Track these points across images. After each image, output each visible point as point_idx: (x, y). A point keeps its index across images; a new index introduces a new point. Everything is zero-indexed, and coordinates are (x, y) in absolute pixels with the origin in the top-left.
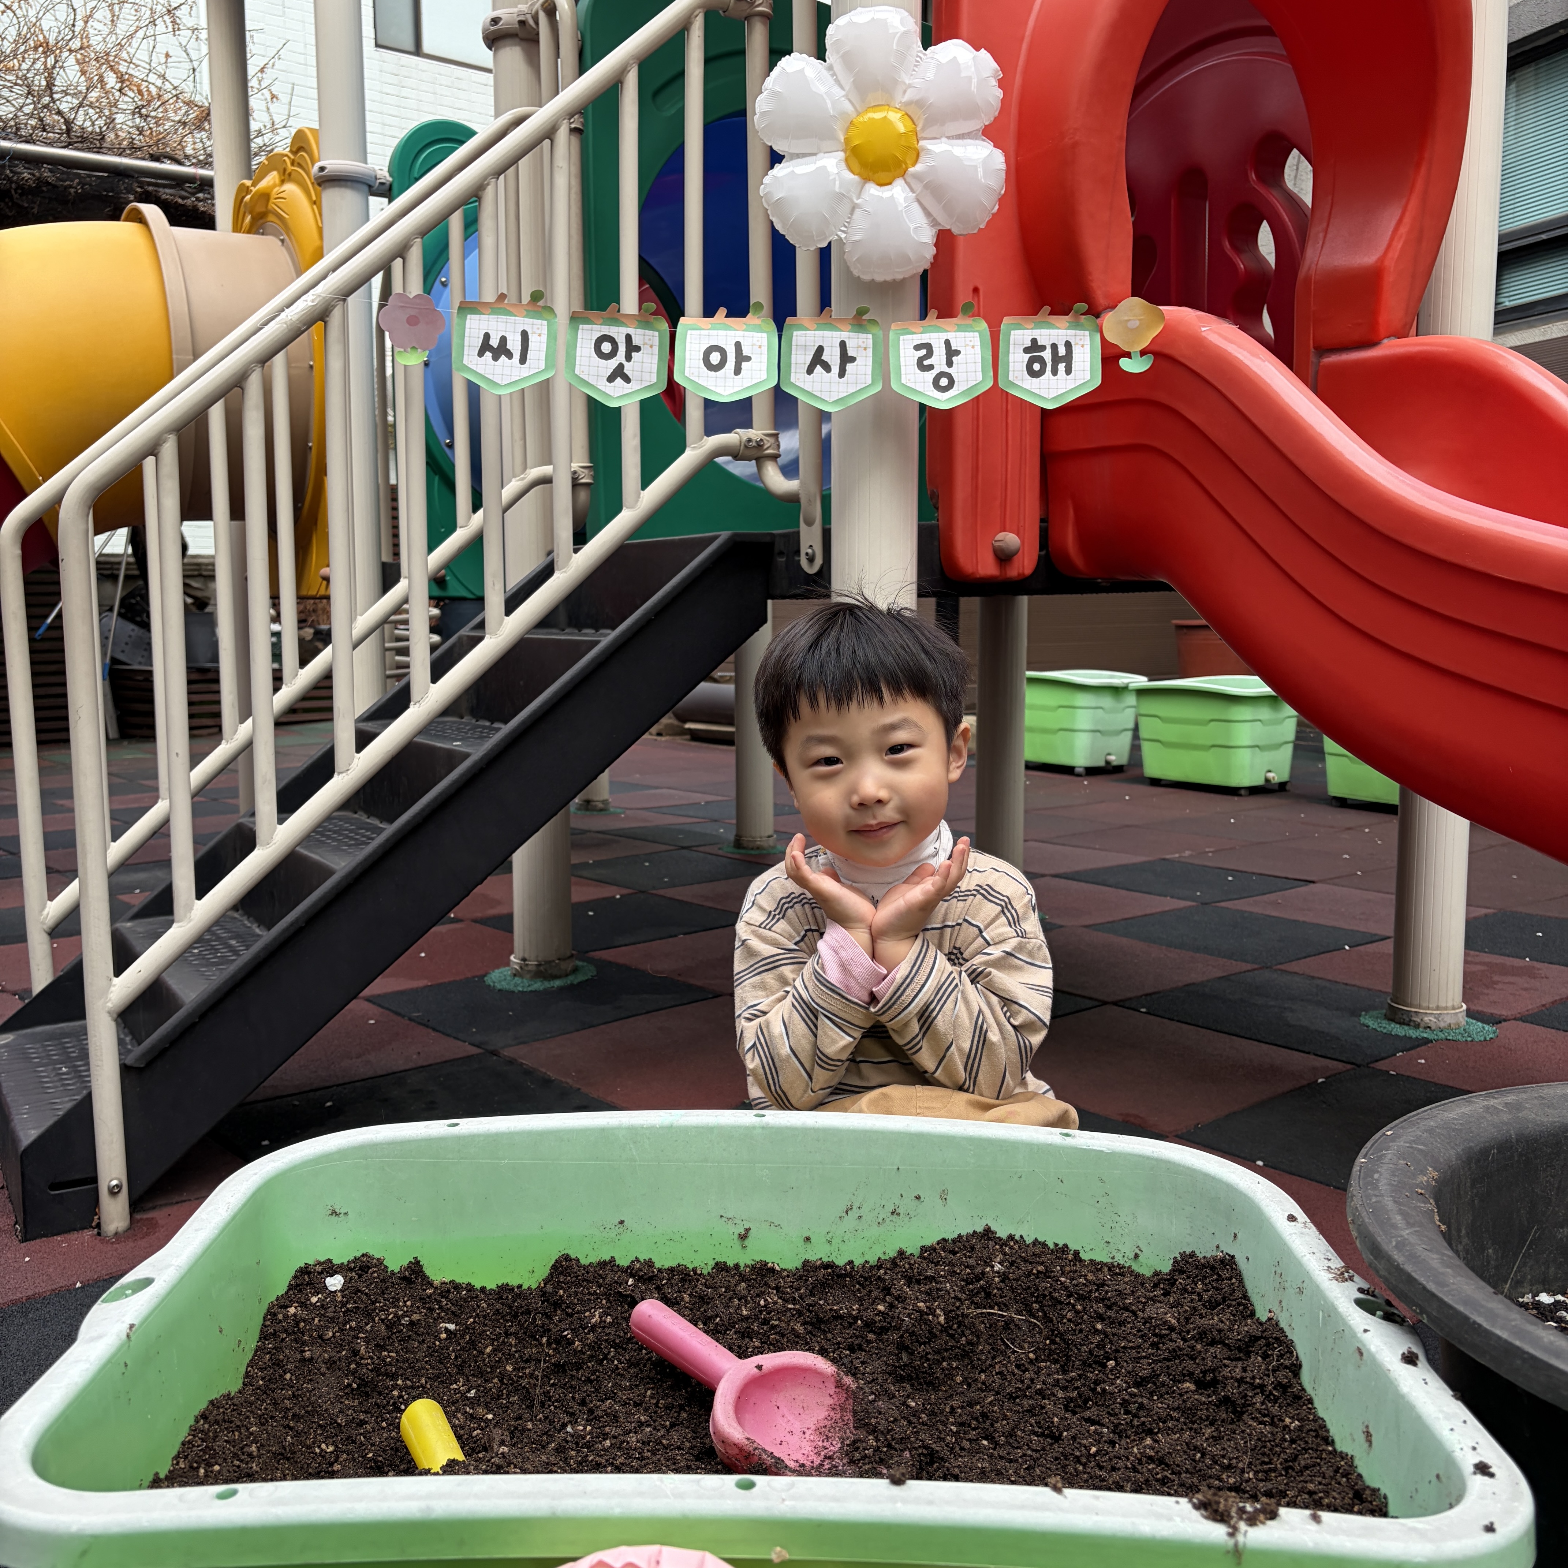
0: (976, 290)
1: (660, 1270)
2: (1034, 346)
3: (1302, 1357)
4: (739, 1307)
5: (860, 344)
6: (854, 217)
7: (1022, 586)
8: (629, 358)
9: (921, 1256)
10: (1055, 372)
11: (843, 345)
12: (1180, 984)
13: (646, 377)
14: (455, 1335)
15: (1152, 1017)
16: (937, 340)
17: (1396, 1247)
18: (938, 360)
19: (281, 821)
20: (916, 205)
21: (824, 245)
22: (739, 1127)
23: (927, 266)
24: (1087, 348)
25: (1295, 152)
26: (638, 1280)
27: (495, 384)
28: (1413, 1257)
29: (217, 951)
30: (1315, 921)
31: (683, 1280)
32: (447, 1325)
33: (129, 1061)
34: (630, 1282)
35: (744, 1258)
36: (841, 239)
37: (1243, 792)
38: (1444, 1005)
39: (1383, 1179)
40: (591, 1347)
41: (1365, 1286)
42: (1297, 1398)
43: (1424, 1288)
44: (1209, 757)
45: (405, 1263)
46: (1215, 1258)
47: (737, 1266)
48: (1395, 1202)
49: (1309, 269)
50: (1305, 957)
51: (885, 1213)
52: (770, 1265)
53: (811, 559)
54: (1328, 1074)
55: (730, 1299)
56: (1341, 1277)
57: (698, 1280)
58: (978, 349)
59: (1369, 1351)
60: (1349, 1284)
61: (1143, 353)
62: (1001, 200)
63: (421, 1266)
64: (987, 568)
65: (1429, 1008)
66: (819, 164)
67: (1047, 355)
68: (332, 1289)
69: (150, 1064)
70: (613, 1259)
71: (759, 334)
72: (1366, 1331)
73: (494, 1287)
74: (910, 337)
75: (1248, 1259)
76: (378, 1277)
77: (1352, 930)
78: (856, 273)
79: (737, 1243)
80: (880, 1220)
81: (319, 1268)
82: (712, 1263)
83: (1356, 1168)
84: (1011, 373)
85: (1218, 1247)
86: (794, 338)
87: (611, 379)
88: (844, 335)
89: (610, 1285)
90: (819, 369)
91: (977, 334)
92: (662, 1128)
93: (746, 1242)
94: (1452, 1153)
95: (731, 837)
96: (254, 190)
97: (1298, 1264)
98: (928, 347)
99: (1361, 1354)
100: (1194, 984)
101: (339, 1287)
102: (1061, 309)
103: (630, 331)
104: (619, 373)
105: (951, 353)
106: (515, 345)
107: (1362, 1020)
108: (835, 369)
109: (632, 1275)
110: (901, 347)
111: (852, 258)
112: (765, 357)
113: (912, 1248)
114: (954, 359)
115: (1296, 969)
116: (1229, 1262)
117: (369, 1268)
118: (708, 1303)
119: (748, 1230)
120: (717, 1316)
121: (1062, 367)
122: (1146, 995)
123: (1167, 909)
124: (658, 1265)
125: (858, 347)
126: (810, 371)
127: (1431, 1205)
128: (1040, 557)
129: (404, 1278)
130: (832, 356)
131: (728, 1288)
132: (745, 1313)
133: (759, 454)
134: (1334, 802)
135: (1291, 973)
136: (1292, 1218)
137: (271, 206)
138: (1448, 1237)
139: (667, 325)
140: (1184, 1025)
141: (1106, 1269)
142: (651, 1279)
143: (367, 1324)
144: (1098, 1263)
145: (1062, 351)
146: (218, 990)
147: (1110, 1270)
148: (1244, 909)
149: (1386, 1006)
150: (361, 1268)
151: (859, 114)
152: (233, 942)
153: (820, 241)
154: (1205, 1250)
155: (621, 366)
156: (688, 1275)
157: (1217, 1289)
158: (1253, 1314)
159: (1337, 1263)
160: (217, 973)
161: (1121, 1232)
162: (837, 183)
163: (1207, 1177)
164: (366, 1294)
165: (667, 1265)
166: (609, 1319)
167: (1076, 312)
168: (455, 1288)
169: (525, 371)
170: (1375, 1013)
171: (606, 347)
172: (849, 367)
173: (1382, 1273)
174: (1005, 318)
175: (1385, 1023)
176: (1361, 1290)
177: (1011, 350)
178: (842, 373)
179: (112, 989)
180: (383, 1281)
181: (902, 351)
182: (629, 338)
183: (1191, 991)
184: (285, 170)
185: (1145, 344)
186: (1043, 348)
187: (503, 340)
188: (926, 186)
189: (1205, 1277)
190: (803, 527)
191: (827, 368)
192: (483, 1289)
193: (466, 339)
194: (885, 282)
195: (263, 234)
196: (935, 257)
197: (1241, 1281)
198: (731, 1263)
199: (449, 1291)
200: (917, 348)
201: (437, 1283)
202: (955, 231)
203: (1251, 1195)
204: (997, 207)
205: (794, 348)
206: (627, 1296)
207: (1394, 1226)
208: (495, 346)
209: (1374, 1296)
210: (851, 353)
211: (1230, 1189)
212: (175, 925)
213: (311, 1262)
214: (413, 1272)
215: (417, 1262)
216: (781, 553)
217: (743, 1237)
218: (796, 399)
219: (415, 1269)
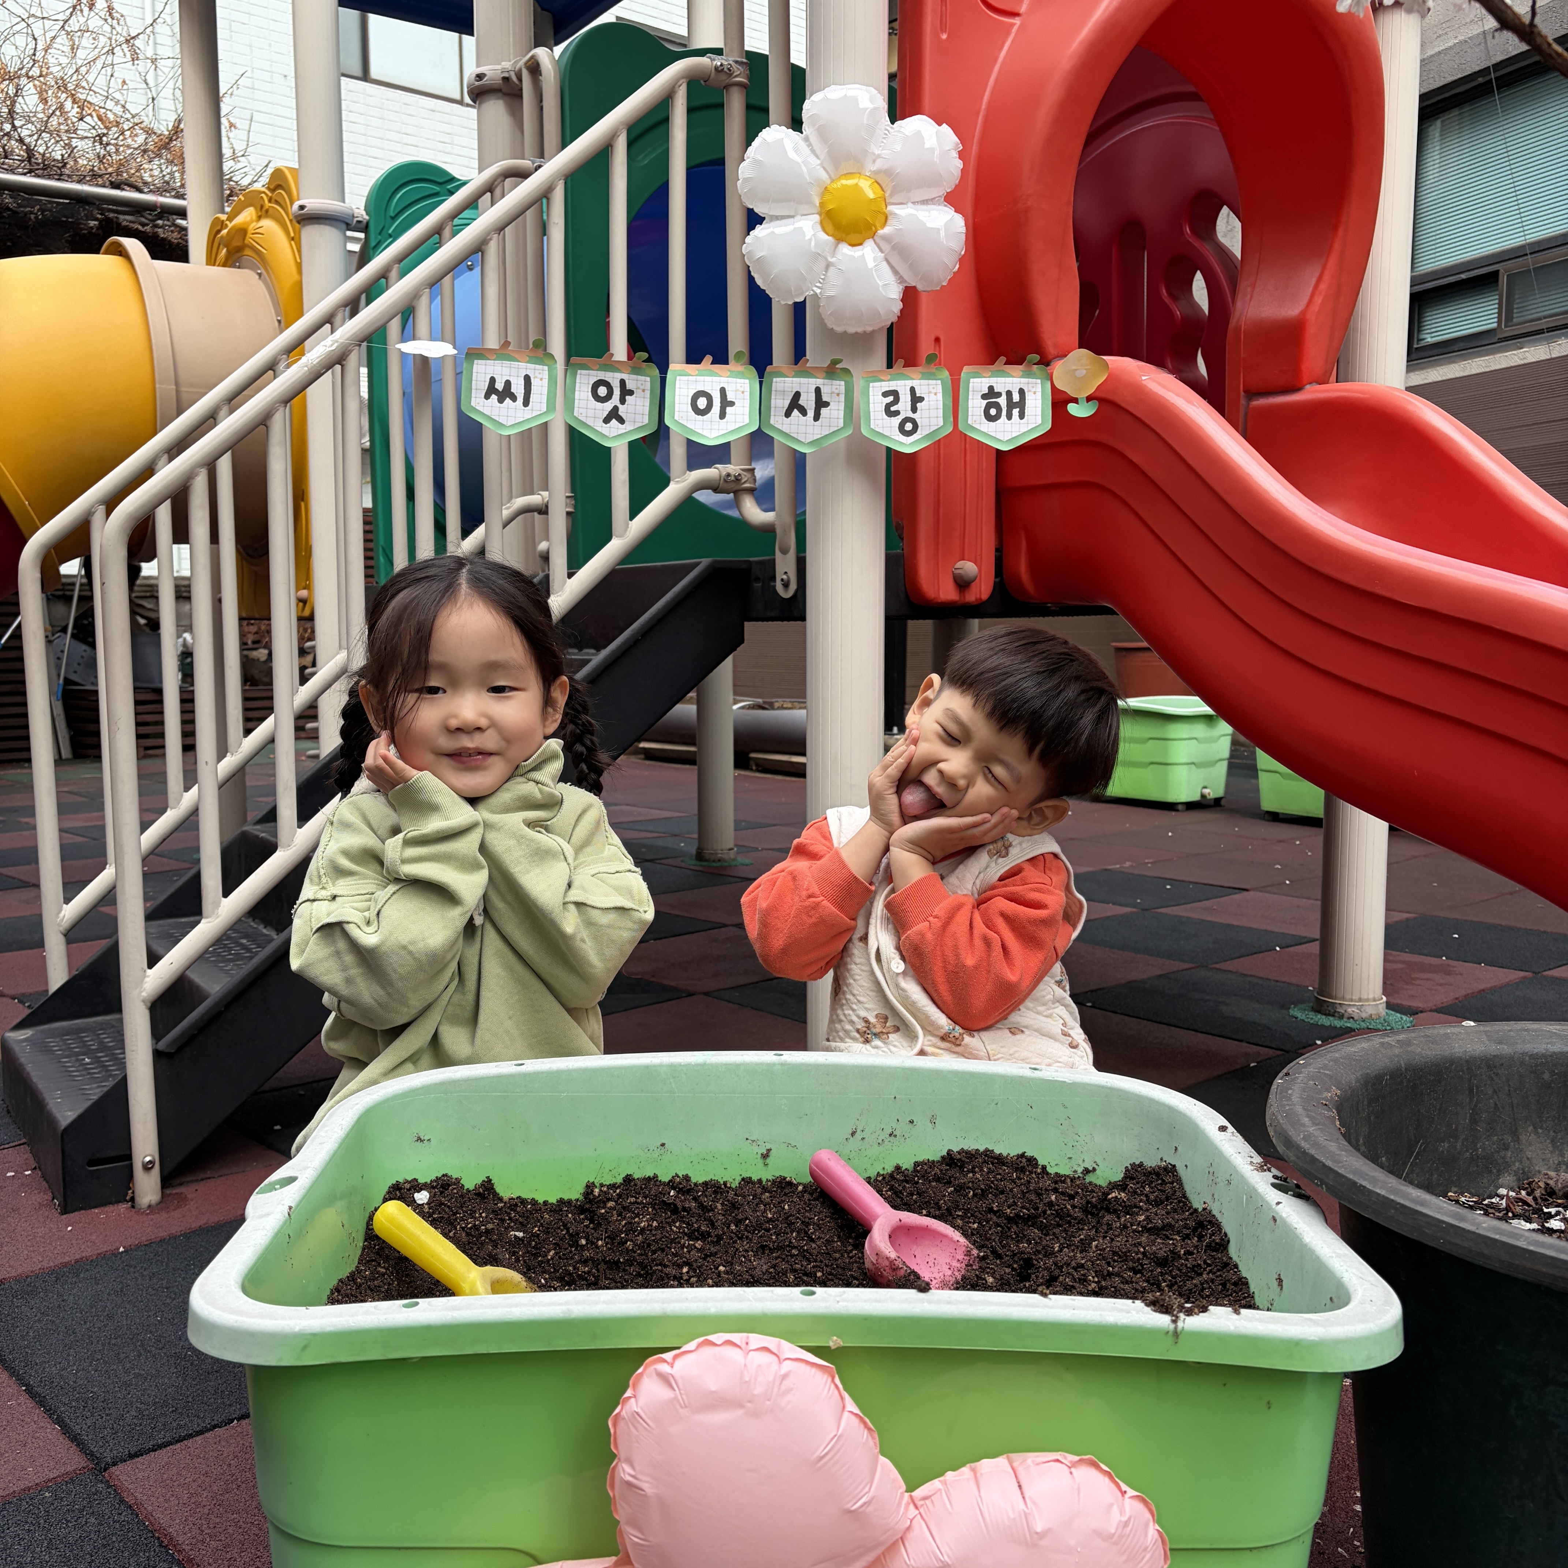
0: (937, 340)
1: (695, 1184)
2: (992, 393)
3: (1230, 1235)
4: (765, 1211)
5: (834, 390)
6: (828, 274)
7: (978, 610)
8: (623, 401)
9: (915, 1170)
10: (1009, 417)
11: (818, 391)
12: (1123, 981)
13: (638, 418)
14: (523, 1241)
15: (1098, 1011)
16: (903, 386)
17: (1304, 1138)
18: (904, 406)
19: (300, 827)
20: (885, 265)
21: (800, 299)
22: (762, 1064)
23: (895, 319)
24: (1039, 394)
25: (1225, 210)
26: (678, 1192)
27: (502, 425)
28: (1316, 1145)
29: (231, 949)
30: (1249, 925)
31: (715, 1192)
32: (517, 1233)
33: (161, 1045)
34: (672, 1193)
35: (766, 1174)
36: (816, 294)
37: (1180, 807)
38: (1366, 997)
39: (1296, 1093)
40: (640, 1247)
41: (1279, 1174)
42: (1226, 1265)
43: (1324, 1164)
44: (1147, 774)
45: (479, 1182)
46: (1159, 1167)
47: (760, 1181)
48: (1304, 1109)
49: (1239, 320)
50: (1239, 957)
51: (885, 1135)
52: (788, 1179)
53: (786, 585)
54: (1259, 1059)
55: (757, 1205)
56: (1261, 1168)
57: (728, 1192)
58: (940, 396)
59: (1281, 1217)
60: (1267, 1173)
61: (1089, 399)
62: (961, 260)
63: (493, 1185)
64: (947, 593)
65: (1352, 1000)
66: (797, 225)
67: (1002, 401)
68: (420, 1202)
69: (180, 1049)
70: (656, 1176)
71: (742, 381)
72: (1278, 1203)
73: (554, 1201)
74: (879, 384)
75: (1186, 1166)
76: (457, 1193)
77: (1282, 933)
78: (830, 325)
79: (760, 1162)
80: (880, 1141)
81: (407, 1186)
82: (739, 1179)
83: (1274, 1087)
84: (970, 418)
85: (1161, 1159)
86: (774, 384)
87: (607, 420)
88: (819, 382)
89: (656, 1196)
90: (796, 412)
91: (939, 382)
92: (697, 1065)
93: (768, 1161)
94: (1353, 1077)
95: (693, 850)
96: (230, 225)
97: (1228, 1162)
98: (895, 394)
99: (1275, 1220)
100: (1135, 981)
101: (426, 1201)
102: (1015, 360)
103: (624, 376)
104: (614, 415)
105: (916, 400)
106: (518, 388)
107: (1291, 1012)
108: (811, 413)
109: (674, 1188)
110: (871, 393)
111: (826, 311)
112: (747, 403)
113: (907, 1164)
114: (919, 405)
115: (1230, 968)
116: (1170, 1170)
117: (449, 1185)
118: (738, 1209)
119: (769, 1150)
120: (746, 1219)
121: (1016, 412)
122: (1092, 991)
123: (1109, 914)
124: (694, 1180)
125: (832, 393)
126: (788, 414)
127: (1334, 1113)
128: (995, 582)
129: (478, 1194)
130: (808, 401)
131: (755, 1196)
132: (770, 1216)
133: (737, 488)
134: (1267, 817)
135: (1225, 971)
136: (1223, 1129)
137: (248, 240)
138: (1346, 1136)
139: (658, 371)
140: (1126, 1018)
141: (1068, 1180)
142: (689, 1191)
143: (450, 1232)
144: (1062, 1176)
145: (1016, 398)
146: (242, 981)
147: (1072, 1181)
148: (1181, 914)
149: (1313, 999)
150: (442, 1186)
151: (833, 181)
152: (244, 941)
153: (799, 295)
154: (1151, 1162)
155: (616, 408)
156: (719, 1187)
157: (1161, 1191)
158: (1191, 1207)
159: (1258, 1159)
160: (235, 968)
161: (1081, 1149)
162: (813, 244)
163: (1152, 1101)
164: (449, 1207)
165: (701, 1180)
166: (655, 1224)
167: (1029, 362)
168: (521, 1203)
169: (528, 413)
170: (1303, 1006)
171: (602, 391)
172: (824, 411)
173: (1293, 1158)
174: (965, 367)
175: (1311, 1015)
176: (1275, 1177)
177: (970, 397)
178: (817, 417)
179: (147, 979)
180: (462, 1196)
181: (871, 398)
182: (623, 383)
183: (1132, 987)
184: (262, 207)
185: (1090, 391)
186: (999, 395)
187: (508, 384)
188: (894, 248)
189: (1152, 1182)
190: (778, 555)
191: (803, 412)
192: (546, 1203)
193: (474, 382)
194: (856, 333)
195: (239, 267)
196: (902, 311)
197: (1181, 1184)
198: (755, 1178)
199: (516, 1205)
200: (885, 394)
201: (506, 1199)
202: (920, 287)
203: (1188, 1113)
204: (958, 266)
205: (773, 393)
206: (670, 1204)
207: (1303, 1125)
208: (501, 390)
209: (1285, 1180)
210: (825, 398)
211: (1171, 1110)
212: (203, 921)
213: (401, 1180)
214: (487, 1189)
215: (489, 1180)
216: (757, 579)
217: (765, 1156)
218: (773, 438)
219: (488, 1186)
